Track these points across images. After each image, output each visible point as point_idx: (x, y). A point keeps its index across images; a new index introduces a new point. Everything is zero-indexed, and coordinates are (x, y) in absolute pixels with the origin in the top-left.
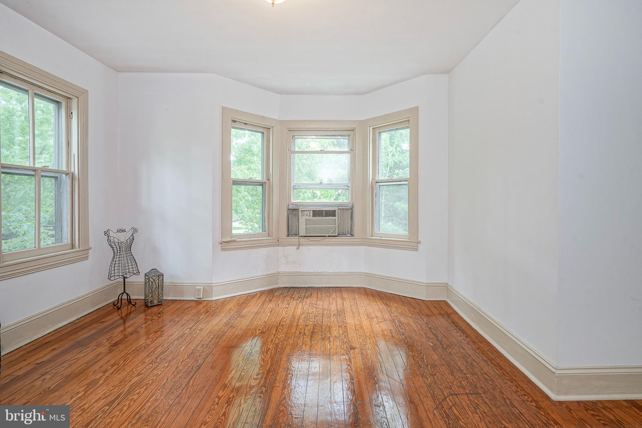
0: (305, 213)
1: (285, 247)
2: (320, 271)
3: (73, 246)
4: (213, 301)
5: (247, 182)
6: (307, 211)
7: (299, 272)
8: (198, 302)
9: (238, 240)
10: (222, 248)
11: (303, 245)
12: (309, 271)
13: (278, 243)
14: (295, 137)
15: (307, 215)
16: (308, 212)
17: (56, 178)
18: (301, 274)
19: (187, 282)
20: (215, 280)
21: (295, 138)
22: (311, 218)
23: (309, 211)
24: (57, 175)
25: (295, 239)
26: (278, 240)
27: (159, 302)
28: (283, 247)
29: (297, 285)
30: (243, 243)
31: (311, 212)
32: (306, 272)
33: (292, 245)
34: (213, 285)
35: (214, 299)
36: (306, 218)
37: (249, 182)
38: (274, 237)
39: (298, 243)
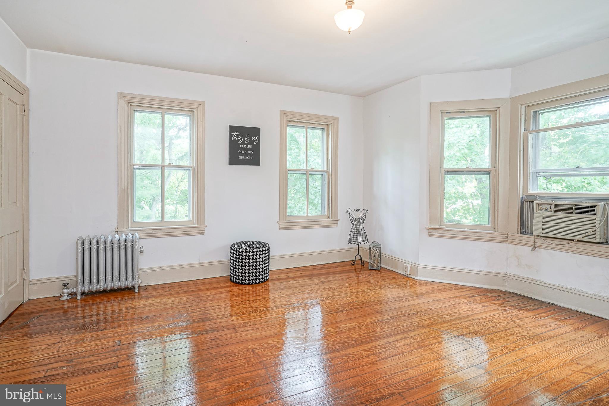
0: (544, 207)
1: (516, 246)
2: (570, 286)
3: (328, 218)
4: (417, 280)
5: (463, 171)
6: (546, 204)
7: (536, 281)
8: (407, 277)
9: (446, 228)
10: (429, 233)
11: (541, 247)
12: (550, 282)
13: (507, 239)
14: (540, 112)
15: (546, 210)
16: (549, 207)
17: (322, 175)
18: (537, 283)
19: (401, 258)
20: (422, 262)
21: (540, 114)
22: (553, 213)
23: (550, 204)
24: (322, 173)
25: (529, 239)
26: (507, 237)
27: (377, 268)
28: (514, 246)
29: (532, 295)
30: (454, 233)
31: (553, 206)
32: (546, 283)
33: (525, 245)
34: (418, 266)
35: (418, 278)
36: (544, 214)
37: (465, 171)
38: (499, 231)
39: (533, 243)
